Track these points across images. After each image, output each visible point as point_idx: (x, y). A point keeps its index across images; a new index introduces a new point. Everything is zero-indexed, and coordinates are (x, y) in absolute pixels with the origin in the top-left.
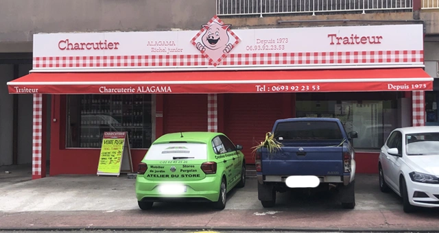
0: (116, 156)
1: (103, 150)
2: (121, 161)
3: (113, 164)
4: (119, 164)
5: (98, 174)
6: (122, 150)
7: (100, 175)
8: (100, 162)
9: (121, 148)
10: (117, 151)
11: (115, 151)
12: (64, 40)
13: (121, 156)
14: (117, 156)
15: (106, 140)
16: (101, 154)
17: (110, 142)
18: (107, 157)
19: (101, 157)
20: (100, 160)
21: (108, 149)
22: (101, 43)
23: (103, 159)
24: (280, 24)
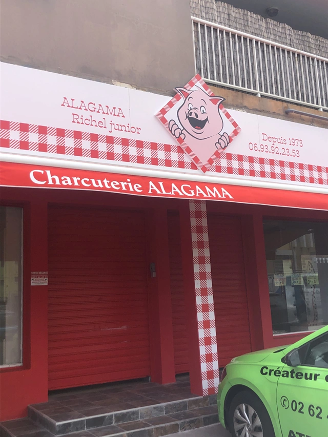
24: (287, 115)
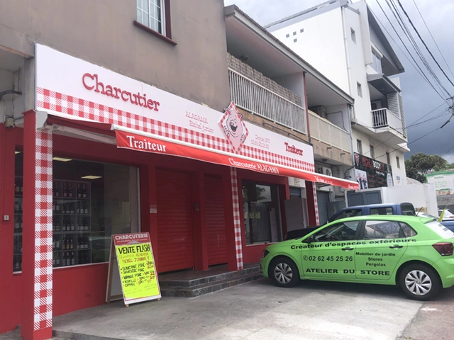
0: (146, 270)
1: (121, 265)
2: (156, 275)
3: (145, 283)
4: (155, 281)
5: (126, 303)
6: (152, 259)
7: (130, 305)
8: (123, 284)
9: (150, 256)
10: (145, 262)
11: (142, 262)
12: (92, 75)
13: (153, 269)
14: (148, 270)
15: (121, 247)
16: (121, 271)
17: (129, 250)
18: (134, 273)
19: (122, 275)
20: (122, 280)
21: (128, 261)
22: (139, 97)
23: (126, 277)
24: (264, 125)
